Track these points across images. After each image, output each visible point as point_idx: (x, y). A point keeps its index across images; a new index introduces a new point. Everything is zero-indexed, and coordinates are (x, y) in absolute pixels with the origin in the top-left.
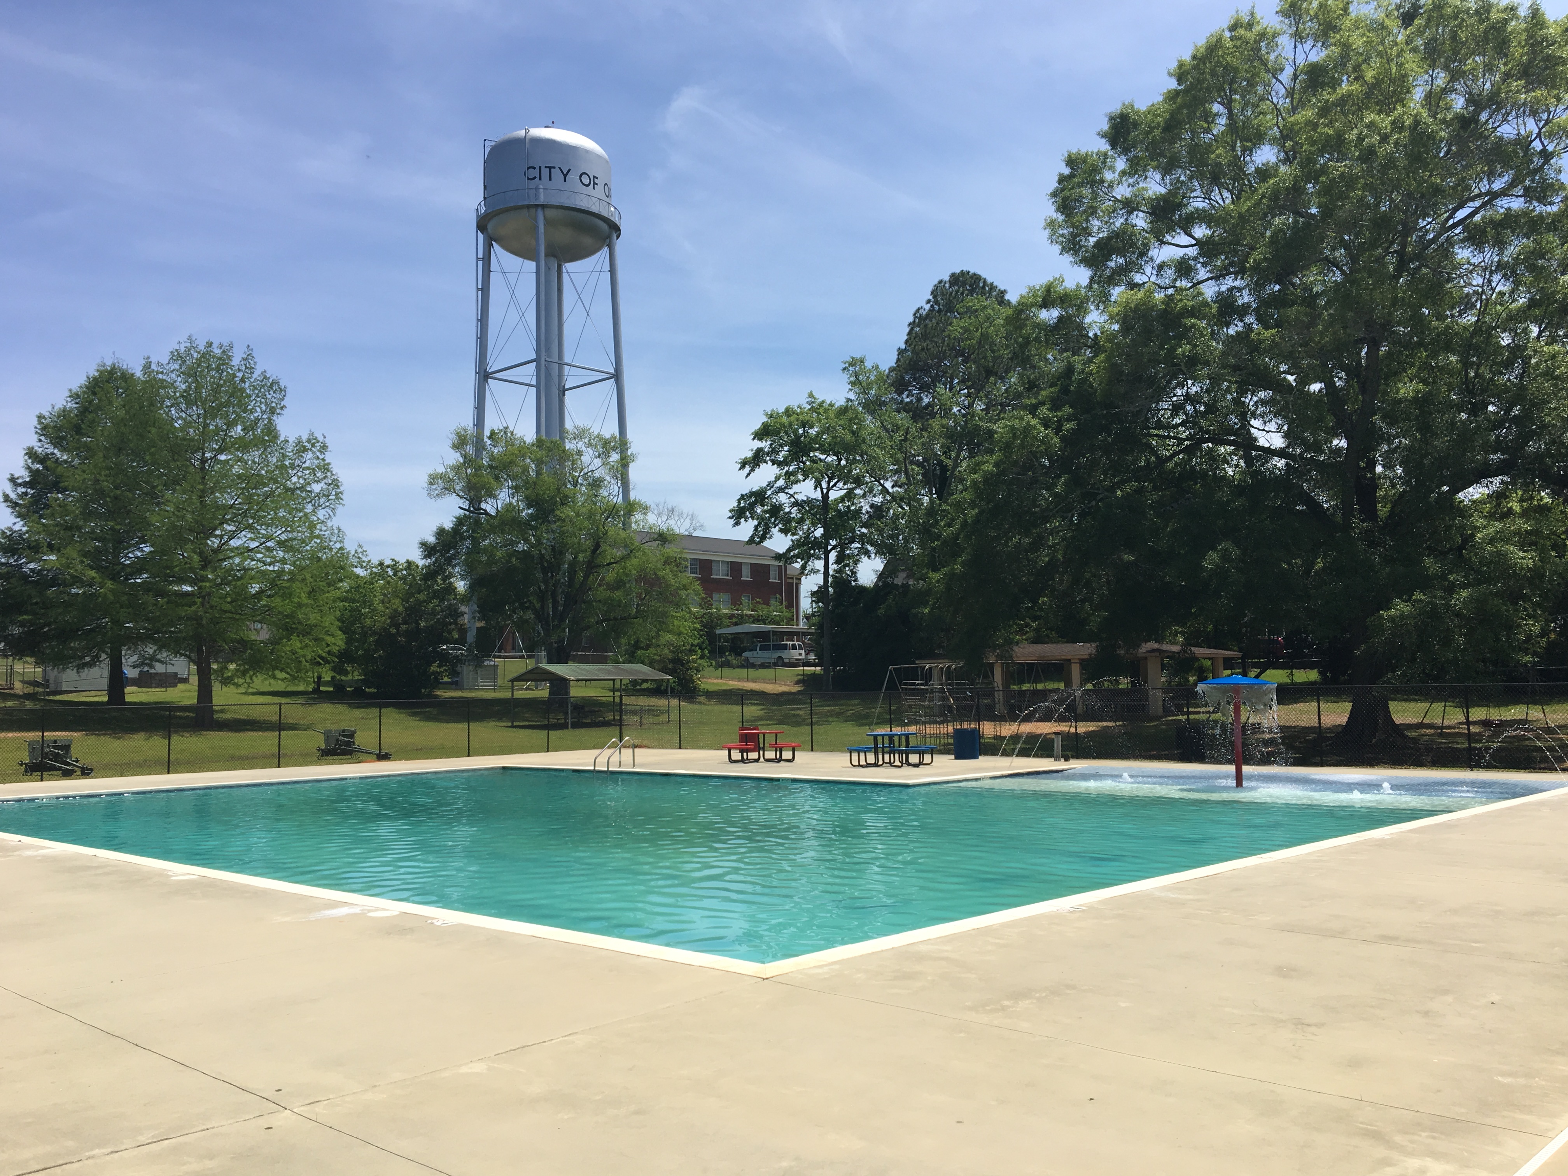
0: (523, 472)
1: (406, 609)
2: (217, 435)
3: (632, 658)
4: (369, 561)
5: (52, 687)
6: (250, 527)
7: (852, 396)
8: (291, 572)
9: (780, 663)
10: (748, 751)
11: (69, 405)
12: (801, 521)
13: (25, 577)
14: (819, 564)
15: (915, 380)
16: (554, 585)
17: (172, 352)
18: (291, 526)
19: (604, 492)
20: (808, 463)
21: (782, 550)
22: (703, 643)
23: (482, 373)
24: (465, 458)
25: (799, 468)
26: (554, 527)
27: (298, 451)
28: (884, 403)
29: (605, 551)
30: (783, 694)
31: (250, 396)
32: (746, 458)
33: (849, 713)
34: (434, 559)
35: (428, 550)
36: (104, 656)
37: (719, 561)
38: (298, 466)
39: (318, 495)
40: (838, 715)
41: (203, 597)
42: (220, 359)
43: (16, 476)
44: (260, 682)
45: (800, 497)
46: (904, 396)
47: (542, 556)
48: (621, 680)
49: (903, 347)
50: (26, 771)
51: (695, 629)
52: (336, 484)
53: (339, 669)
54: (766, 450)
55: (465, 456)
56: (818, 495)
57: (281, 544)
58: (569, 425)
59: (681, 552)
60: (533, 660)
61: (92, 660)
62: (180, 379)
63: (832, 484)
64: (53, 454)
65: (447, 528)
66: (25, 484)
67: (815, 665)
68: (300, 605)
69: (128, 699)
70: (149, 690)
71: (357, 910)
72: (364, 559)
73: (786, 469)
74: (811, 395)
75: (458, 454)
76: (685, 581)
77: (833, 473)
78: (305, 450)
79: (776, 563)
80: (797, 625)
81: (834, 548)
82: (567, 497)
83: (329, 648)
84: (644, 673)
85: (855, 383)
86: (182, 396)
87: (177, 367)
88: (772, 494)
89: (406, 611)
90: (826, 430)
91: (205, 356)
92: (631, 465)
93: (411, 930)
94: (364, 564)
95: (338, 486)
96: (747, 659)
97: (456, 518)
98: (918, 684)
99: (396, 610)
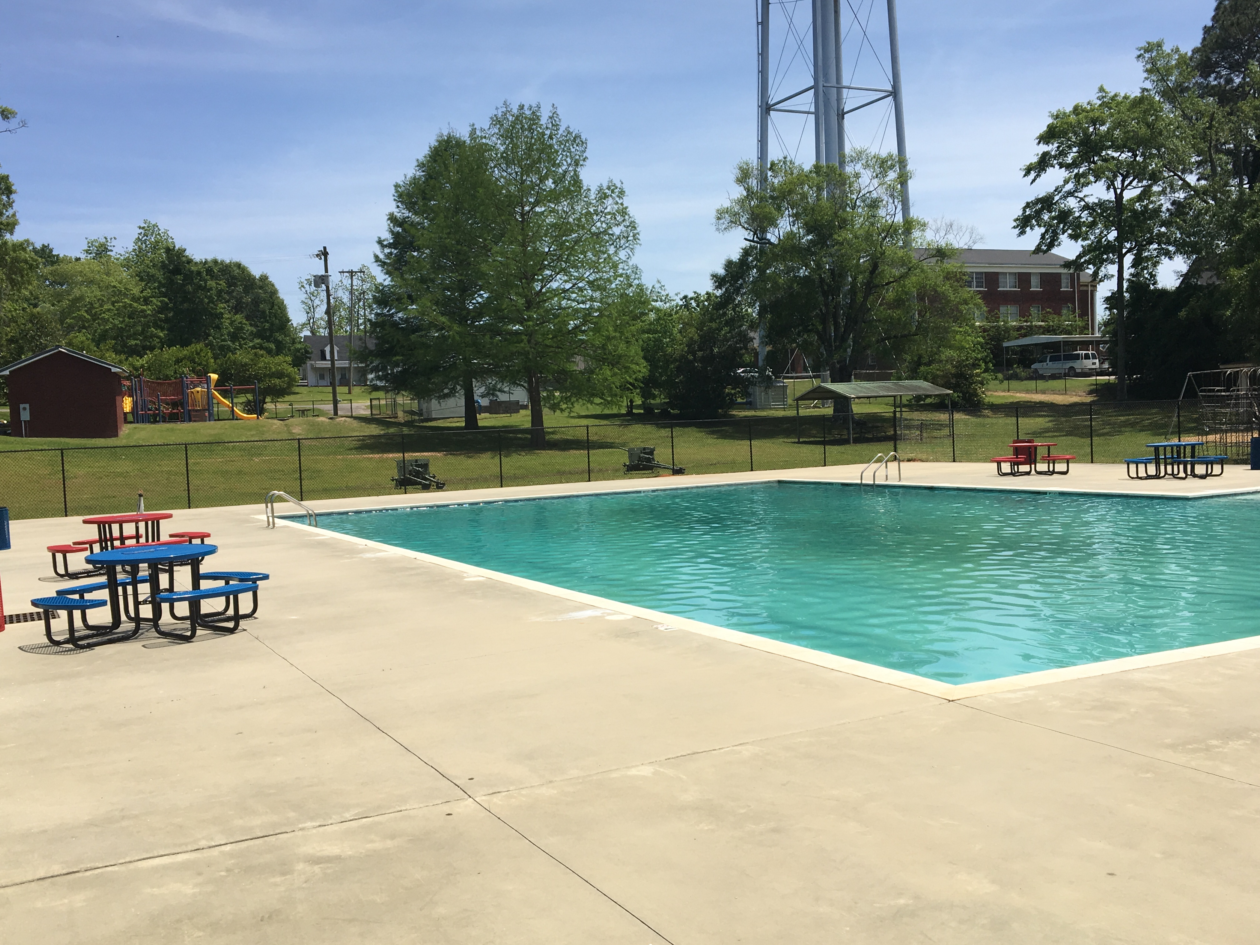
0: (802, 199)
1: (701, 337)
2: (533, 189)
3: (914, 375)
4: (667, 295)
5: (425, 416)
6: (564, 271)
7: (1148, 85)
8: (599, 309)
9: (1071, 373)
10: (1018, 464)
11: (418, 173)
12: (1092, 226)
13: (395, 325)
14: (1113, 269)
15: (1223, 59)
16: (834, 308)
17: (491, 118)
18: (597, 268)
19: (882, 212)
20: (1099, 163)
21: (1072, 257)
22: (987, 356)
23: (764, 106)
24: (748, 191)
25: (1090, 169)
26: (833, 250)
27: (601, 198)
28: (1188, 89)
29: (884, 270)
30: (1073, 405)
31: (557, 152)
32: (1031, 164)
33: (1145, 423)
34: (724, 289)
35: (719, 281)
36: (459, 387)
37: (1006, 273)
38: (601, 212)
39: (619, 237)
40: (1133, 425)
41: (531, 335)
42: (530, 119)
43: (382, 239)
44: (580, 408)
45: (1091, 200)
46: (1211, 79)
47: (822, 280)
48: (901, 396)
49: (1210, 24)
50: (397, 486)
51: (979, 343)
52: (633, 226)
53: (646, 394)
54: (1053, 153)
55: (748, 190)
56: (1111, 196)
57: (590, 283)
58: (848, 150)
59: (961, 267)
60: (819, 380)
61: (451, 392)
62: (499, 142)
63: (1126, 183)
64: (408, 217)
65: (734, 260)
66: (390, 246)
67: (1109, 374)
68: (609, 338)
69: (480, 424)
70: (497, 416)
71: (598, 613)
72: (663, 293)
73: (1076, 171)
74: (1101, 89)
75: (742, 188)
76: (966, 296)
77: (1128, 172)
78: (606, 196)
79: (1065, 271)
80: (1093, 334)
81: (1130, 250)
82: (844, 221)
83: (636, 375)
84: (924, 389)
85: (1152, 70)
86: (502, 157)
87: (497, 131)
88: (1060, 199)
89: (701, 338)
90: (1117, 125)
91: (518, 118)
92: (909, 182)
93: (637, 634)
94: (663, 298)
95: (635, 228)
96: (1036, 371)
97: (742, 249)
98: (1218, 391)
99: (692, 338)
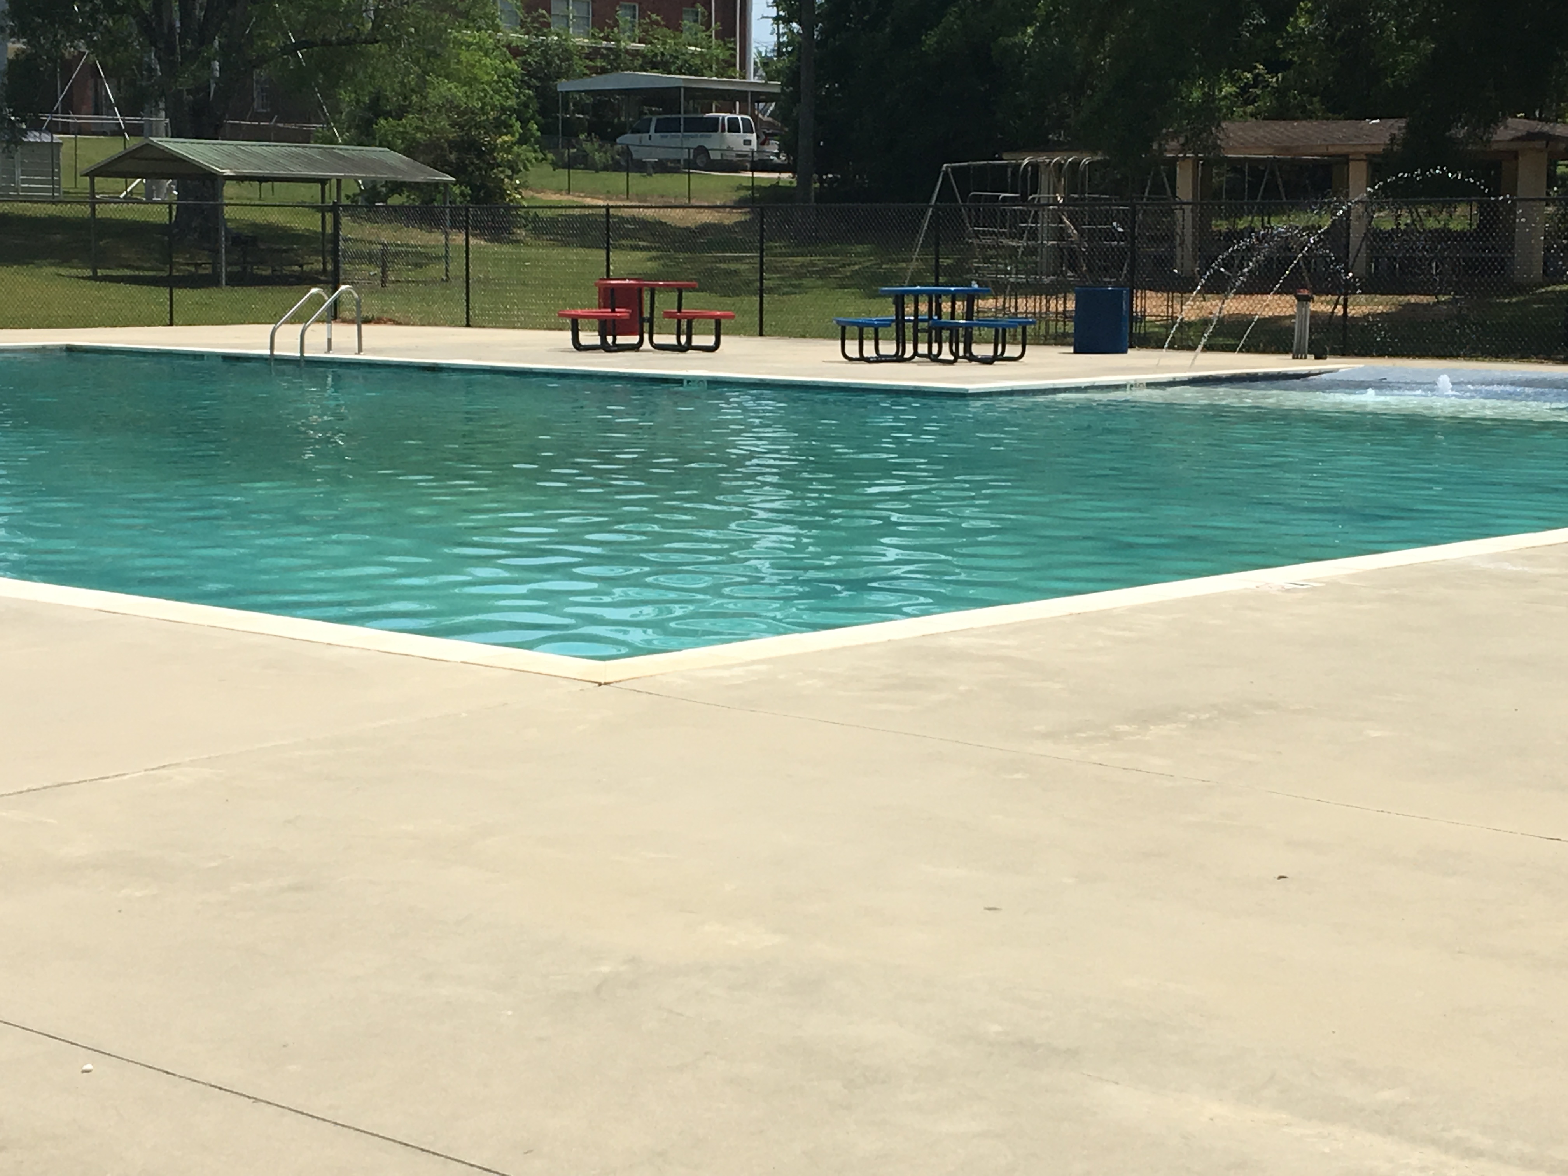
3: (364, 134)
9: (700, 161)
10: (616, 330)
22: (527, 108)
30: (705, 228)
33: (848, 271)
48: (340, 182)
67: (779, 168)
80: (743, 78)
84: (392, 168)
96: (626, 152)
98: (1005, 200)
